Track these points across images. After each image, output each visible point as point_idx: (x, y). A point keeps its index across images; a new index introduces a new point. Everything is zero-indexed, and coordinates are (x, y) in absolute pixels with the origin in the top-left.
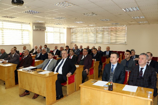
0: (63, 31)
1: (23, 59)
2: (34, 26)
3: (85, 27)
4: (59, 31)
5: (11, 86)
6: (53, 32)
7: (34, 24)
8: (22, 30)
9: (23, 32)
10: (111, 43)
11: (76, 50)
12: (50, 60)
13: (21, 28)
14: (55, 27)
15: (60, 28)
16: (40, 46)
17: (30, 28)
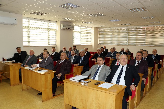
0: (90, 31)
1: (60, 63)
2: (62, 25)
3: (118, 26)
4: (86, 31)
5: (48, 98)
6: (80, 32)
7: (62, 22)
8: (48, 29)
9: (50, 32)
10: (146, 45)
11: (113, 53)
12: (99, 67)
13: (47, 27)
14: (82, 27)
15: (87, 27)
16: (70, 48)
17: (56, 26)
